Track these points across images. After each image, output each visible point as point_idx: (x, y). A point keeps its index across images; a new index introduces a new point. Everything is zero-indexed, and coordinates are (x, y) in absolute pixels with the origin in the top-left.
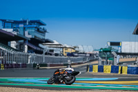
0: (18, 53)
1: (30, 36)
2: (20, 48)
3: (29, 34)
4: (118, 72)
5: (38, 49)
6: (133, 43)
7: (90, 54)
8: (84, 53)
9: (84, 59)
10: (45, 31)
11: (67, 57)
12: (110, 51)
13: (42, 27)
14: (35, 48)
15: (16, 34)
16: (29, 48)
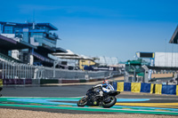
0: (22, 65)
1: (37, 44)
2: (24, 59)
3: (35, 41)
4: (149, 91)
5: (47, 60)
6: (170, 54)
7: (114, 68)
8: (106, 67)
9: (106, 74)
10: (57, 38)
11: (84, 71)
12: (140, 65)
13: (52, 32)
14: (43, 59)
15: (18, 40)
16: (35, 59)
